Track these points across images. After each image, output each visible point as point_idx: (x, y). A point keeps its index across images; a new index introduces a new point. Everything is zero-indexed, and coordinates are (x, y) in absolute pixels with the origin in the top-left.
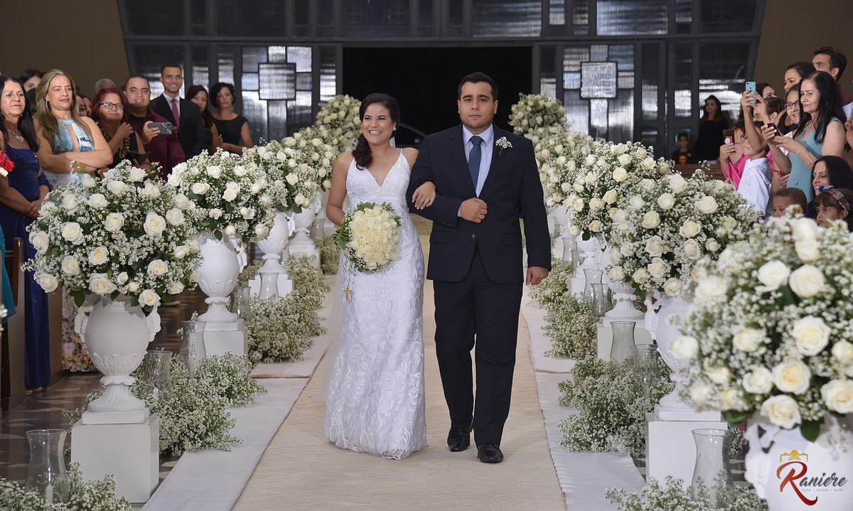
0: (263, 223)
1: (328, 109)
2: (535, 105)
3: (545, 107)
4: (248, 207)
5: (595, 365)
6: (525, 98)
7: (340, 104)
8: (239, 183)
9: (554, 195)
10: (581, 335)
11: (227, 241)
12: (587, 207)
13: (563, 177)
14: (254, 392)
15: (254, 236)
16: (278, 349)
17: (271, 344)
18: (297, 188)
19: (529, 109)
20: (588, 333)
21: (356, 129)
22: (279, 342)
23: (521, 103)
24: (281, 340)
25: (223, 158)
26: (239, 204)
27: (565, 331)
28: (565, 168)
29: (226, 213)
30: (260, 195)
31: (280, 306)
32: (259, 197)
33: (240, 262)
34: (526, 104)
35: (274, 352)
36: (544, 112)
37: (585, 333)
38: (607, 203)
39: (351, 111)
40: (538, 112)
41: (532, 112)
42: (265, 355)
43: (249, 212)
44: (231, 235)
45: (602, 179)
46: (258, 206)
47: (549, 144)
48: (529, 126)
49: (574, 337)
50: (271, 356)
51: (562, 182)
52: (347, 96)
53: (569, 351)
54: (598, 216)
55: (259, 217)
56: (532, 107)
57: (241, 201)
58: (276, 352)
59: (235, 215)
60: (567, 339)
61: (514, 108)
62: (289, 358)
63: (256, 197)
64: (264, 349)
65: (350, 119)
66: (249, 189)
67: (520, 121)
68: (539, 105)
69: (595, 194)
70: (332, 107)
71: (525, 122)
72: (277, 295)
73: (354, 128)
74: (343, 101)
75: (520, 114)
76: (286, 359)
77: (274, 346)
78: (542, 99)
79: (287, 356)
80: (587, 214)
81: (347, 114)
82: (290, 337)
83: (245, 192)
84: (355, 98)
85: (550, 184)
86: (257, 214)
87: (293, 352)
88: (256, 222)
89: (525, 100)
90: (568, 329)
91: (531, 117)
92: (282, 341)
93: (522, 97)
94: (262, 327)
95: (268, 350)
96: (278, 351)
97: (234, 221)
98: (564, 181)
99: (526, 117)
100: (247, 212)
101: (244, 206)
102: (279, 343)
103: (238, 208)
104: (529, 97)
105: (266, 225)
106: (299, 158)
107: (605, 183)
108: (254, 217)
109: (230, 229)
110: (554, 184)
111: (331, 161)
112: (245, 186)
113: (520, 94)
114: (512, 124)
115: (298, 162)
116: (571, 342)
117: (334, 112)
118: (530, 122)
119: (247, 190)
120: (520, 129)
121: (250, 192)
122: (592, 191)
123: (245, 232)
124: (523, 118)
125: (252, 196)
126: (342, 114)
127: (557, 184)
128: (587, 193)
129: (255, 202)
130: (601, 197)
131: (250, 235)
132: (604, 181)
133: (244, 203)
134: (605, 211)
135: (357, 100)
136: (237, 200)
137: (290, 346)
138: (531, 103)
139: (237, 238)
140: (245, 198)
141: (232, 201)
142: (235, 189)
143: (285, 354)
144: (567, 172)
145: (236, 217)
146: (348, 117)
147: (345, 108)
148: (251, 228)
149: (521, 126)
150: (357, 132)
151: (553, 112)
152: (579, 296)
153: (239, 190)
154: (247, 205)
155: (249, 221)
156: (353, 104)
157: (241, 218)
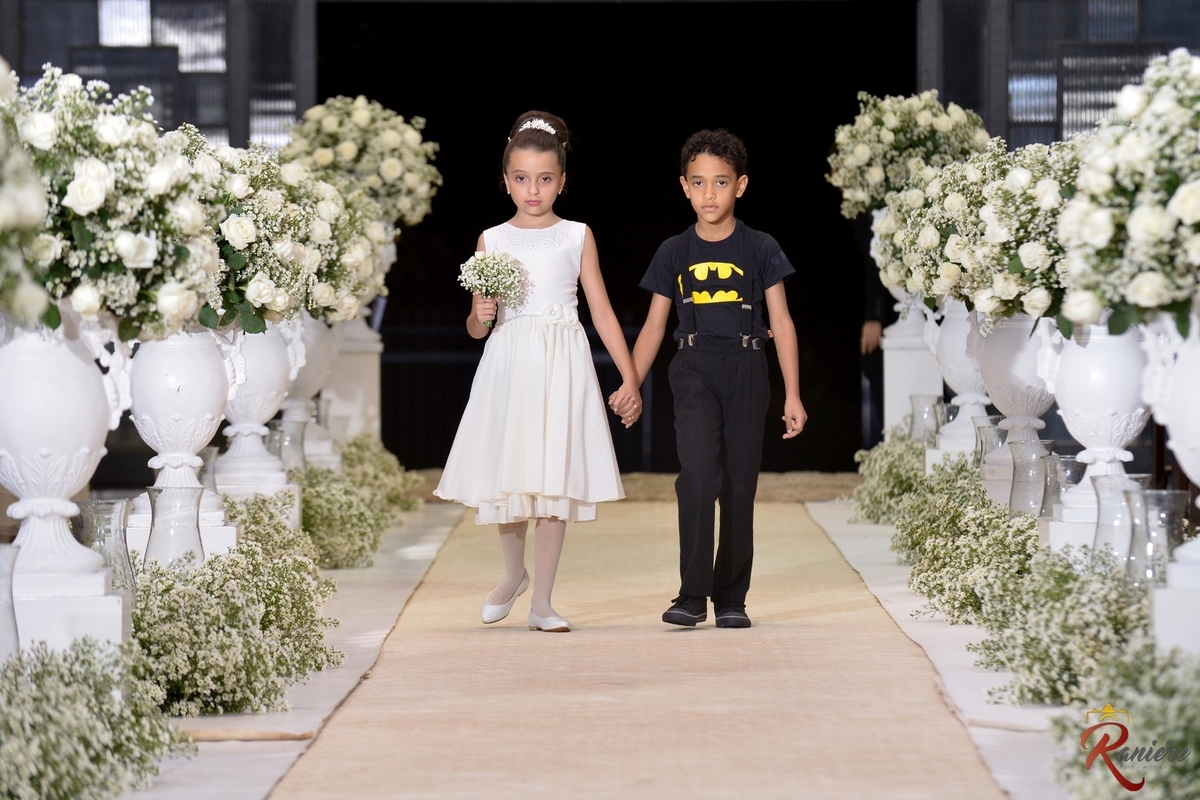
0: (182, 280)
1: (306, 136)
2: (906, 127)
3: (933, 132)
4: (137, 231)
5: (1159, 663)
6: (875, 106)
7: (341, 124)
8: (111, 165)
9: (998, 278)
10: (1096, 638)
11: (72, 335)
12: (1120, 233)
13: (1023, 226)
14: (160, 744)
15: (153, 319)
16: (213, 673)
17: (193, 661)
18: (253, 257)
19: (888, 137)
20: (1117, 632)
21: (389, 195)
22: (216, 654)
23: (864, 121)
24: (222, 648)
25: (61, 91)
26: (112, 223)
27: (1047, 627)
28: (1028, 199)
29: (74, 248)
30: (173, 200)
31: (209, 578)
32: (169, 205)
33: (111, 396)
34: (879, 122)
35: (200, 682)
36: (929, 144)
37: (1107, 632)
38: (1180, 223)
39: (374, 142)
40: (913, 145)
41: (896, 146)
42: (175, 693)
43: (141, 247)
44: (88, 312)
45: (1168, 151)
46: (167, 232)
47: (964, 178)
48: (887, 185)
49: (1074, 645)
50: (191, 698)
51: (1019, 242)
52: (361, 101)
53: (1060, 686)
54: (1157, 258)
55: (169, 262)
56: (895, 131)
57: (116, 214)
58: (207, 685)
59: (98, 255)
60: (1055, 649)
61: (842, 135)
62: (245, 700)
63: (159, 206)
64: (173, 676)
65: (371, 166)
66: (140, 179)
67: (862, 171)
68: (916, 125)
69: (1146, 197)
70: (319, 131)
71: (875, 175)
72: (197, 553)
73: (382, 191)
74: (349, 114)
75: (862, 153)
76: (233, 708)
77: (202, 664)
78: (924, 108)
79: (239, 696)
80: (1121, 255)
81: (362, 150)
82: (246, 644)
83: (128, 191)
84: (386, 106)
85: (986, 250)
86: (162, 253)
87: (257, 685)
88: (159, 279)
89: (874, 113)
90: (1058, 618)
91: (892, 161)
92: (225, 654)
93: (866, 104)
94: (165, 614)
95: (185, 677)
96: (215, 680)
97: (99, 271)
98: (1027, 238)
99: (879, 160)
100: (136, 248)
101: (125, 227)
102: (216, 657)
103: (107, 236)
104: (888, 103)
105: (190, 289)
106: (257, 172)
107: (1176, 165)
108: (157, 263)
109: (86, 297)
110: (997, 250)
111: (334, 227)
112: (128, 173)
113: (862, 95)
114: (836, 180)
115: (254, 183)
116: (1067, 658)
117: (325, 146)
118: (891, 175)
119: (134, 184)
120: (862, 195)
121: (142, 191)
122: (1138, 188)
123: (128, 308)
124: (869, 164)
125: (149, 203)
126: (348, 150)
127: (1005, 246)
128: (1125, 194)
129: (157, 219)
130: (1164, 203)
131: (142, 317)
132: (1171, 158)
133: (124, 220)
134: (1175, 243)
135: (389, 113)
136: (104, 213)
137: (249, 668)
138: (892, 121)
139: (104, 326)
140: (128, 207)
141: (91, 215)
142: (100, 177)
143: (234, 692)
144: (1035, 212)
145: (104, 259)
146: (366, 158)
147: (356, 134)
148: (143, 296)
149: (864, 185)
150: (390, 201)
151: (956, 144)
152: (1076, 554)
153: (110, 183)
154: (134, 226)
155: (140, 274)
156: (379, 124)
157: (117, 266)
